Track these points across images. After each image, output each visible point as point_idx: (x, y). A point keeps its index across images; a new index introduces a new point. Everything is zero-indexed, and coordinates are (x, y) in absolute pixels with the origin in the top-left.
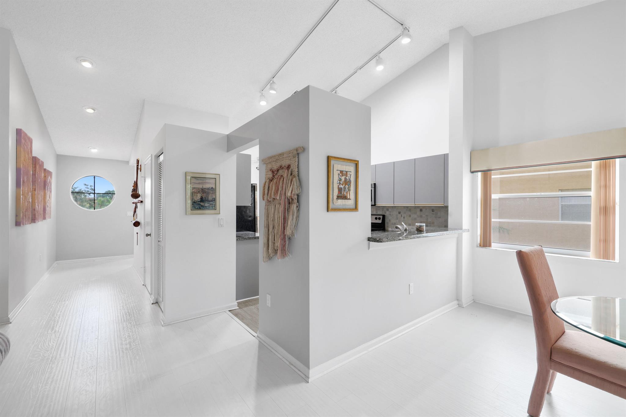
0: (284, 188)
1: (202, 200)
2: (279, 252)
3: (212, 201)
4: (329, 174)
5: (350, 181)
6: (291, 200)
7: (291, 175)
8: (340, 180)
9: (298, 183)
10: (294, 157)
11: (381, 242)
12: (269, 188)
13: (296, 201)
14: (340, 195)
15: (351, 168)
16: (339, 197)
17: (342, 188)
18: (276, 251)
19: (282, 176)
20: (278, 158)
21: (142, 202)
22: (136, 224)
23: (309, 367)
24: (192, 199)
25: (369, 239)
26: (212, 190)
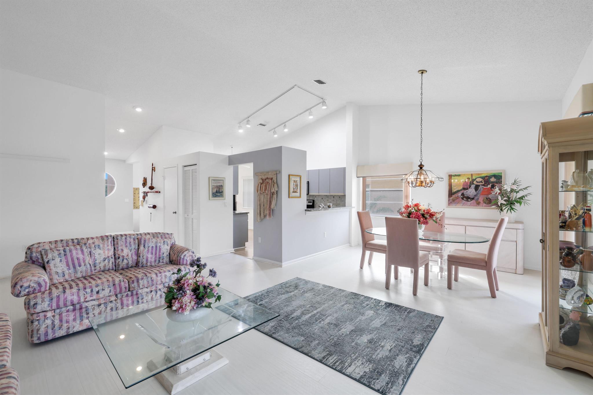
0: (270, 188)
1: (217, 192)
2: (268, 215)
3: (221, 193)
4: (289, 182)
5: (298, 185)
6: (273, 193)
7: (273, 182)
8: (294, 184)
9: (277, 186)
10: (274, 175)
11: (311, 211)
12: (261, 187)
13: (276, 194)
15: (298, 179)
16: (293, 192)
17: (294, 188)
18: (265, 216)
19: (268, 182)
20: (265, 174)
21: (160, 192)
22: (154, 207)
23: (282, 262)
24: (212, 192)
25: (306, 211)
26: (221, 187)
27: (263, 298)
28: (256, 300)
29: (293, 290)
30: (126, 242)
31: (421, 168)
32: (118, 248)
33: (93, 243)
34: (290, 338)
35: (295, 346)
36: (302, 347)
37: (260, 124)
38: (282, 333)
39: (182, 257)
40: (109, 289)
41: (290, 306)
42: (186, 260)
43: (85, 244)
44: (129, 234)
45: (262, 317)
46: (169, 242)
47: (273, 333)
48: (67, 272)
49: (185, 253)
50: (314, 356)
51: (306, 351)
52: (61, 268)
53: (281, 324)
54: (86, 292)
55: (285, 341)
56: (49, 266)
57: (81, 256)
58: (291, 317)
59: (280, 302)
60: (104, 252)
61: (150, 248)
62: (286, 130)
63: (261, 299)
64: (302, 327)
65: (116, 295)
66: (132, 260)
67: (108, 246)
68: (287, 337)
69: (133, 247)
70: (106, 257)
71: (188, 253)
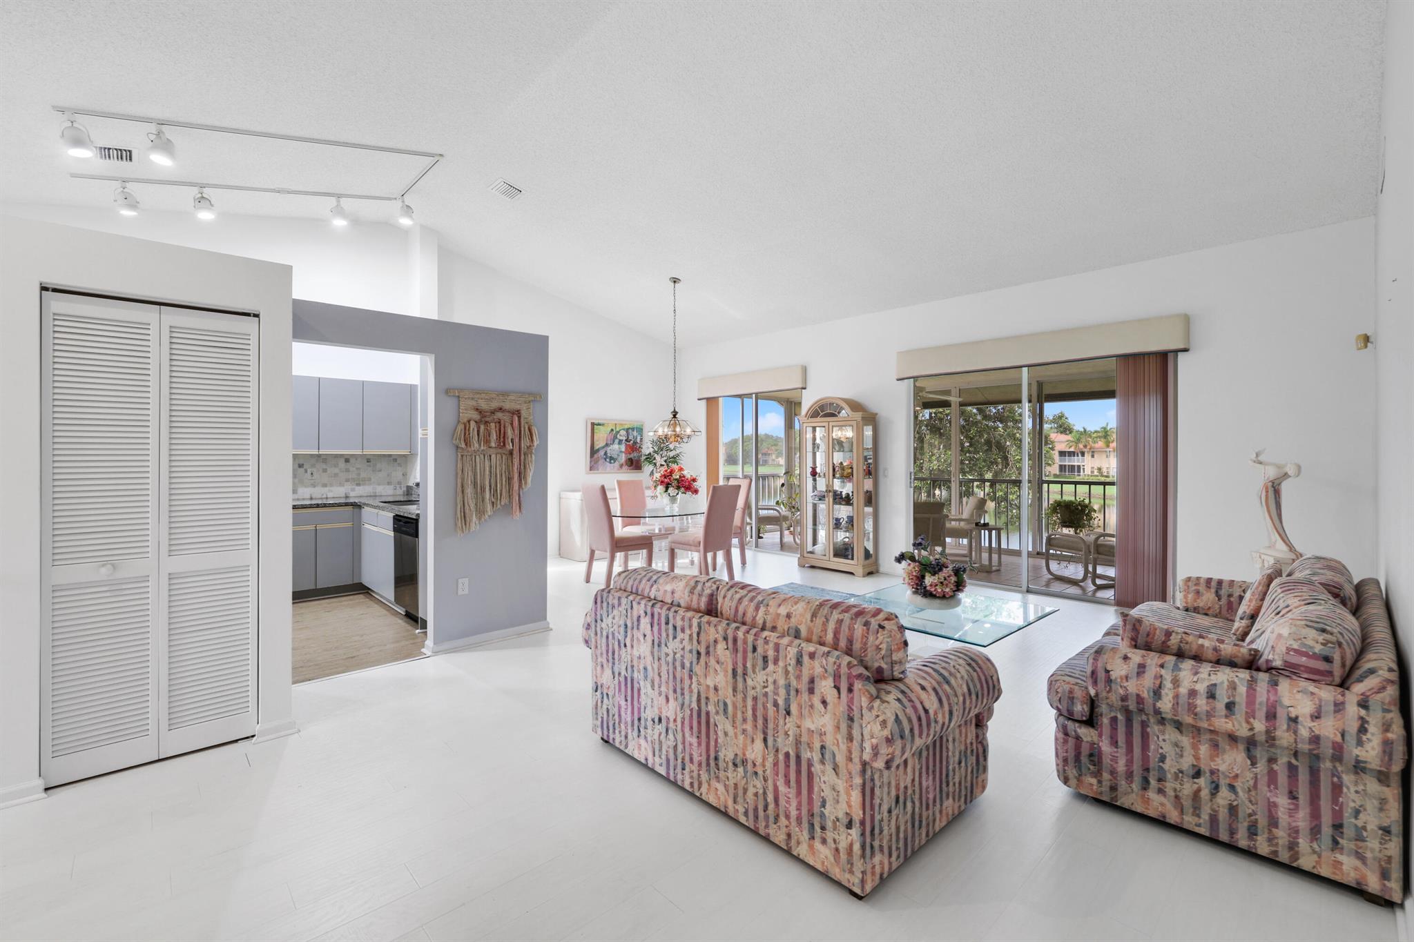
0: (517, 437)
6: (527, 450)
7: (525, 422)
9: (535, 432)
10: (526, 402)
13: (533, 452)
31: (675, 416)
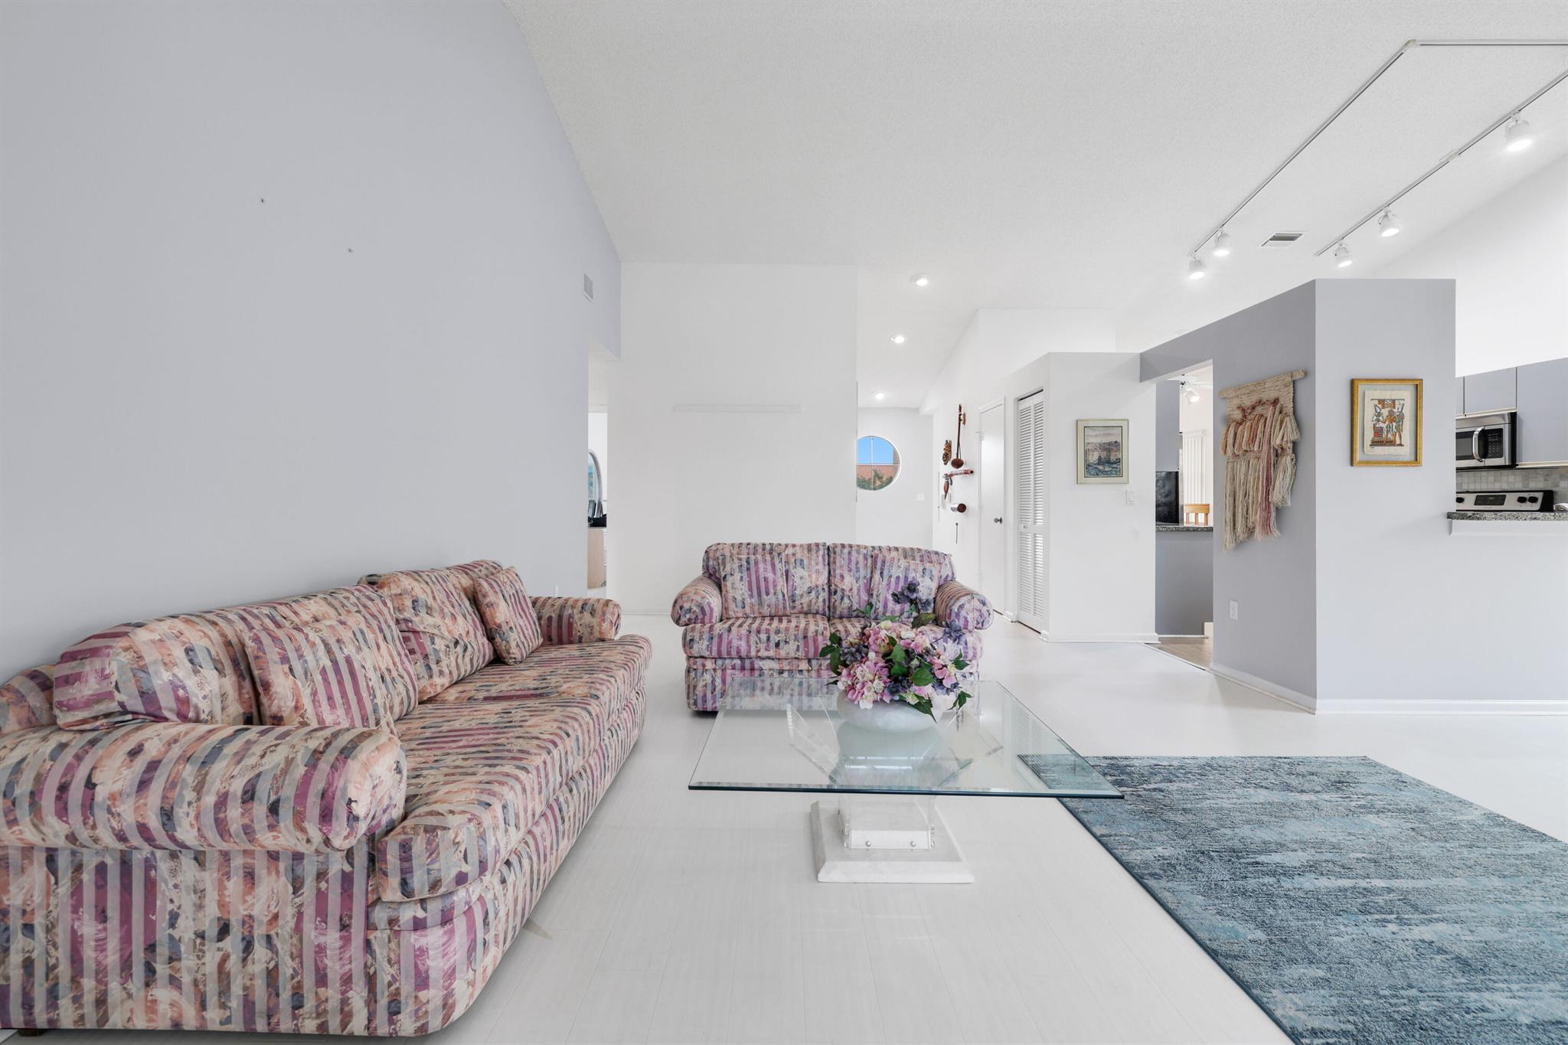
0: (1267, 434)
1: (1100, 462)
2: (1258, 530)
3: (1115, 463)
4: (1355, 407)
5: (1401, 417)
6: (1280, 451)
7: (1280, 413)
8: (1379, 414)
9: (1294, 425)
10: (1286, 386)
11: (1478, 519)
12: (1235, 434)
13: (1290, 451)
14: (1376, 439)
15: (1405, 395)
16: (1374, 443)
17: (1382, 428)
18: (1251, 532)
19: (1262, 415)
20: (1251, 388)
21: (972, 472)
22: (962, 508)
23: (1315, 697)
24: (1086, 460)
25: (1449, 517)
26: (1116, 446)
27: (1178, 777)
28: (1151, 773)
29: (1318, 788)
30: (850, 560)
32: (834, 570)
33: (794, 555)
34: (1205, 914)
35: (1210, 940)
36: (1236, 957)
37: (1275, 238)
38: (1184, 887)
39: (955, 609)
40: (797, 643)
41: (1271, 829)
42: (966, 619)
43: (779, 554)
44: (858, 546)
45: (1141, 824)
46: (935, 573)
47: (1152, 875)
48: (748, 601)
49: (963, 600)
50: (1272, 1007)
51: (1248, 976)
52: (741, 592)
53: (1198, 864)
54: (760, 639)
55: (1182, 912)
56: (726, 586)
57: (770, 575)
58: (1252, 860)
59: (1239, 806)
60: (810, 576)
61: (893, 580)
62: (1390, 232)
63: (1171, 776)
64: (1280, 902)
65: (809, 661)
66: (859, 603)
67: (817, 564)
68: (1194, 903)
69: (862, 573)
70: (813, 585)
71: (969, 601)
